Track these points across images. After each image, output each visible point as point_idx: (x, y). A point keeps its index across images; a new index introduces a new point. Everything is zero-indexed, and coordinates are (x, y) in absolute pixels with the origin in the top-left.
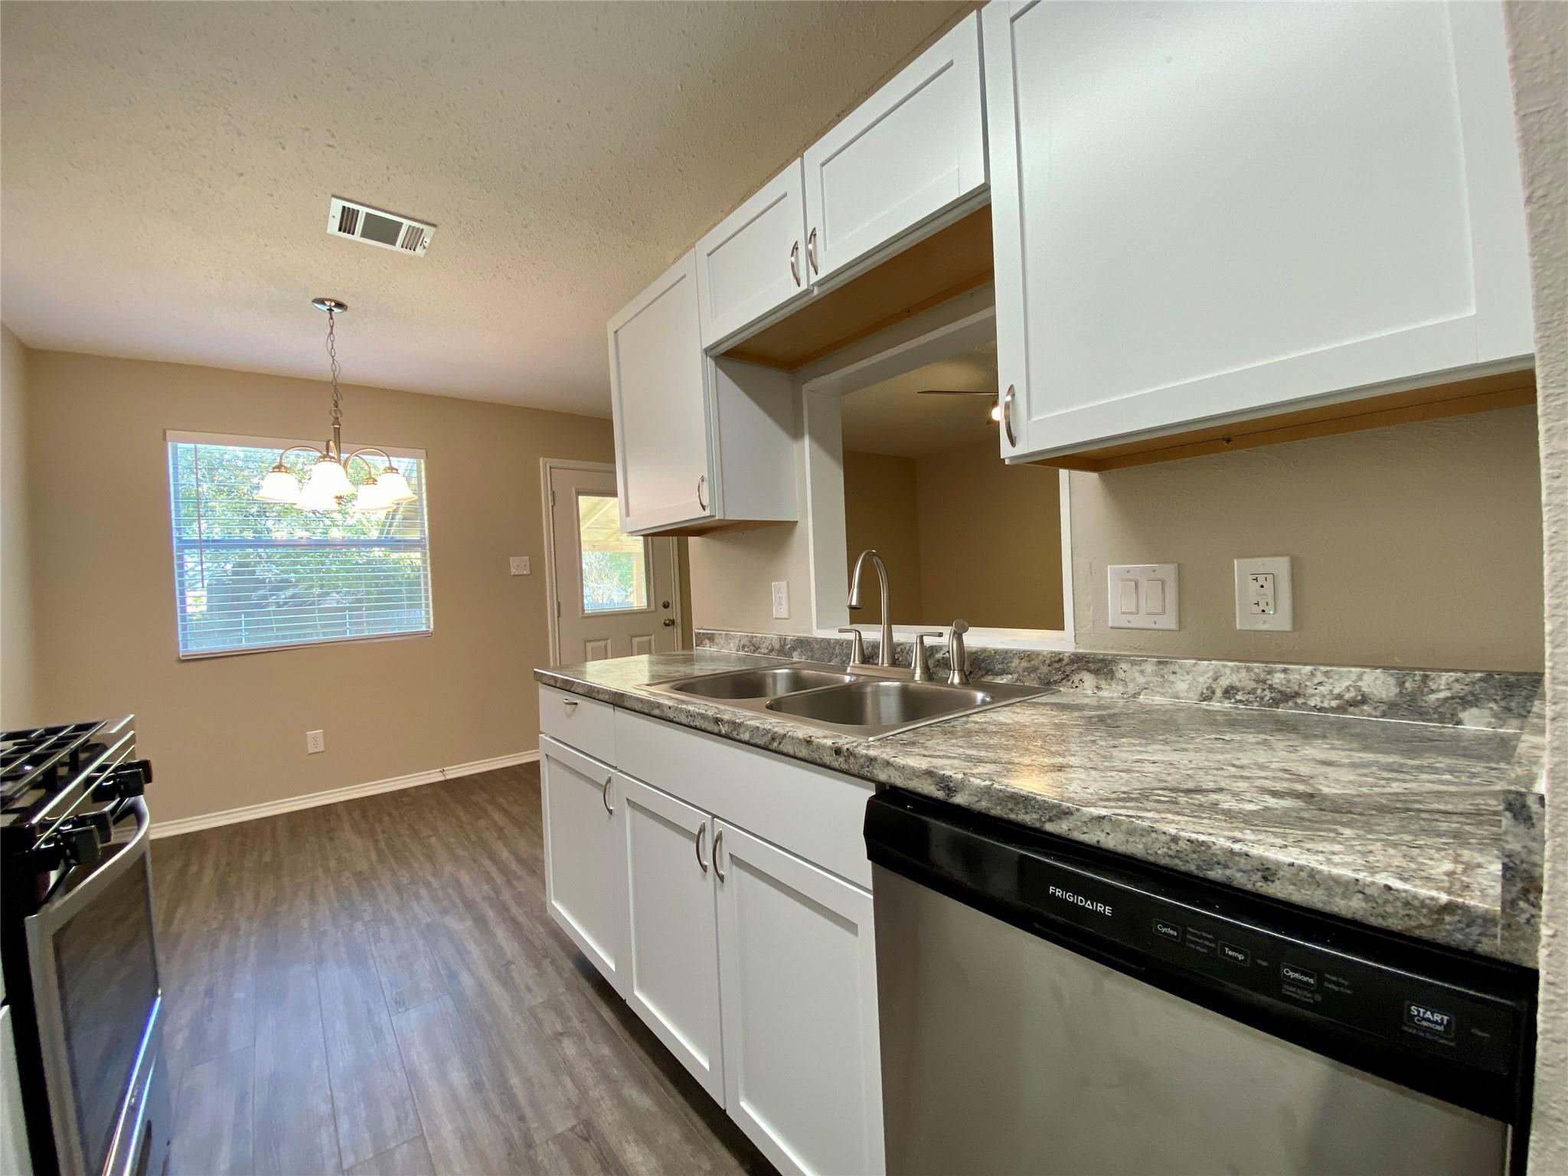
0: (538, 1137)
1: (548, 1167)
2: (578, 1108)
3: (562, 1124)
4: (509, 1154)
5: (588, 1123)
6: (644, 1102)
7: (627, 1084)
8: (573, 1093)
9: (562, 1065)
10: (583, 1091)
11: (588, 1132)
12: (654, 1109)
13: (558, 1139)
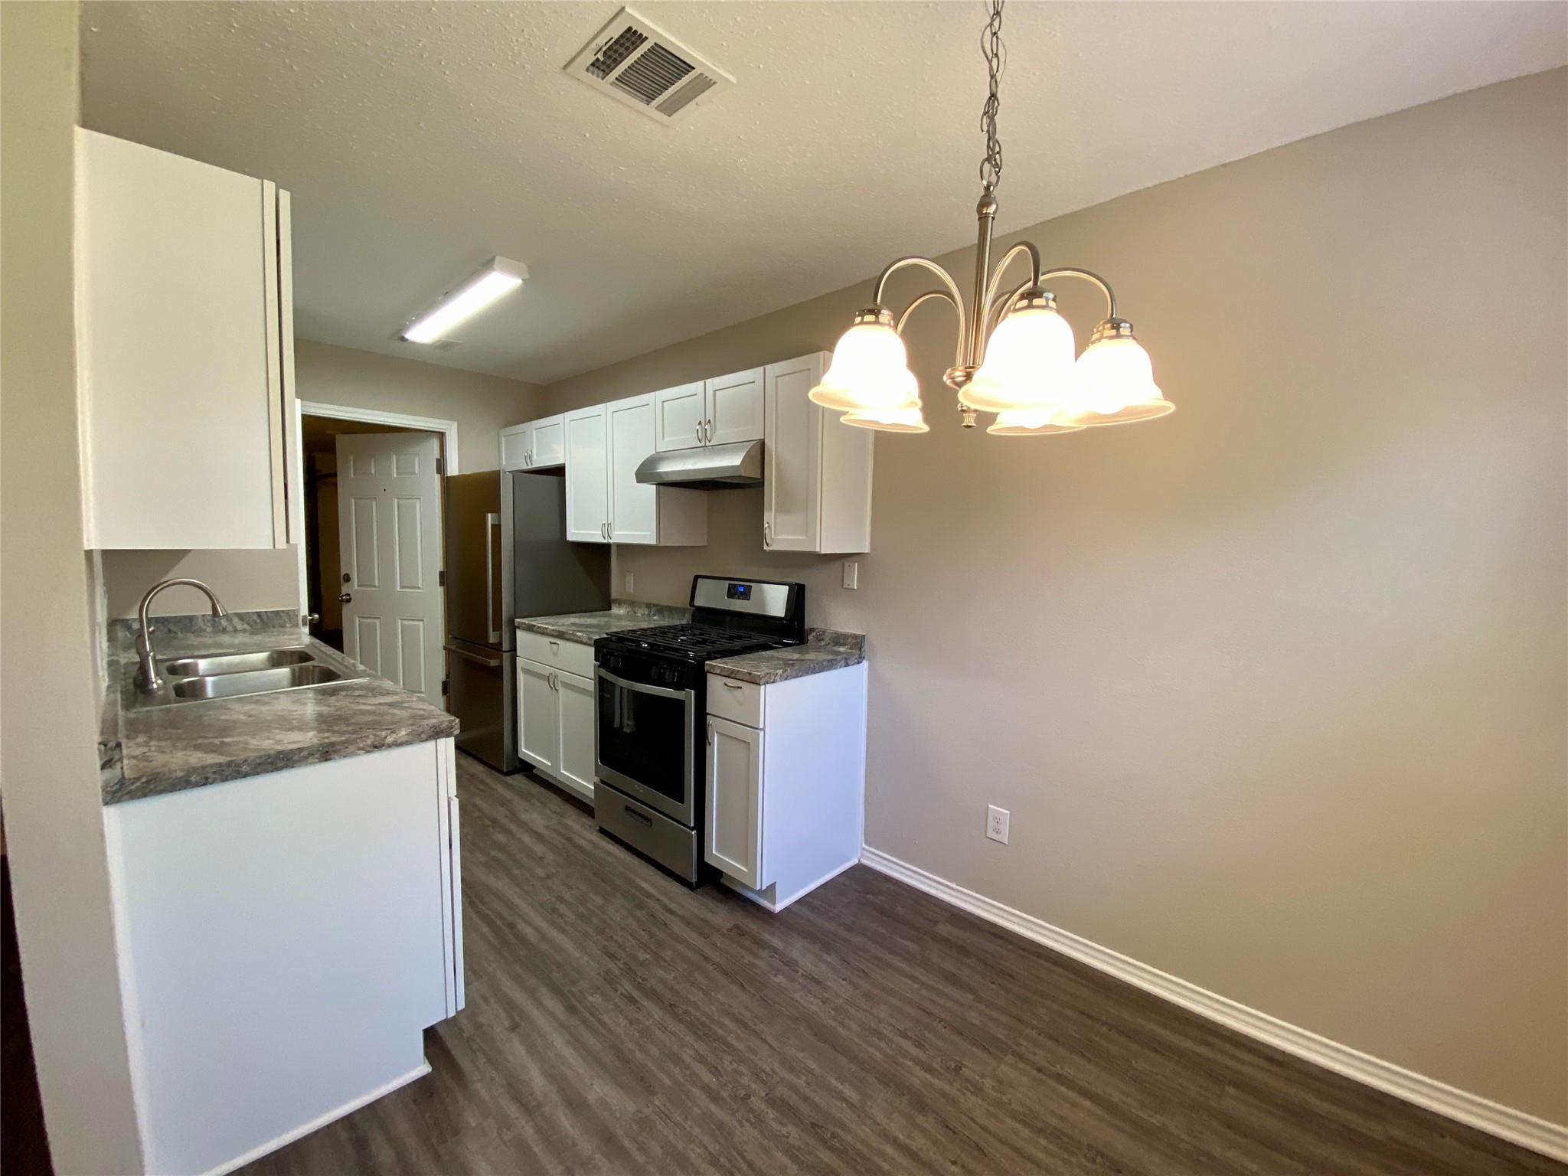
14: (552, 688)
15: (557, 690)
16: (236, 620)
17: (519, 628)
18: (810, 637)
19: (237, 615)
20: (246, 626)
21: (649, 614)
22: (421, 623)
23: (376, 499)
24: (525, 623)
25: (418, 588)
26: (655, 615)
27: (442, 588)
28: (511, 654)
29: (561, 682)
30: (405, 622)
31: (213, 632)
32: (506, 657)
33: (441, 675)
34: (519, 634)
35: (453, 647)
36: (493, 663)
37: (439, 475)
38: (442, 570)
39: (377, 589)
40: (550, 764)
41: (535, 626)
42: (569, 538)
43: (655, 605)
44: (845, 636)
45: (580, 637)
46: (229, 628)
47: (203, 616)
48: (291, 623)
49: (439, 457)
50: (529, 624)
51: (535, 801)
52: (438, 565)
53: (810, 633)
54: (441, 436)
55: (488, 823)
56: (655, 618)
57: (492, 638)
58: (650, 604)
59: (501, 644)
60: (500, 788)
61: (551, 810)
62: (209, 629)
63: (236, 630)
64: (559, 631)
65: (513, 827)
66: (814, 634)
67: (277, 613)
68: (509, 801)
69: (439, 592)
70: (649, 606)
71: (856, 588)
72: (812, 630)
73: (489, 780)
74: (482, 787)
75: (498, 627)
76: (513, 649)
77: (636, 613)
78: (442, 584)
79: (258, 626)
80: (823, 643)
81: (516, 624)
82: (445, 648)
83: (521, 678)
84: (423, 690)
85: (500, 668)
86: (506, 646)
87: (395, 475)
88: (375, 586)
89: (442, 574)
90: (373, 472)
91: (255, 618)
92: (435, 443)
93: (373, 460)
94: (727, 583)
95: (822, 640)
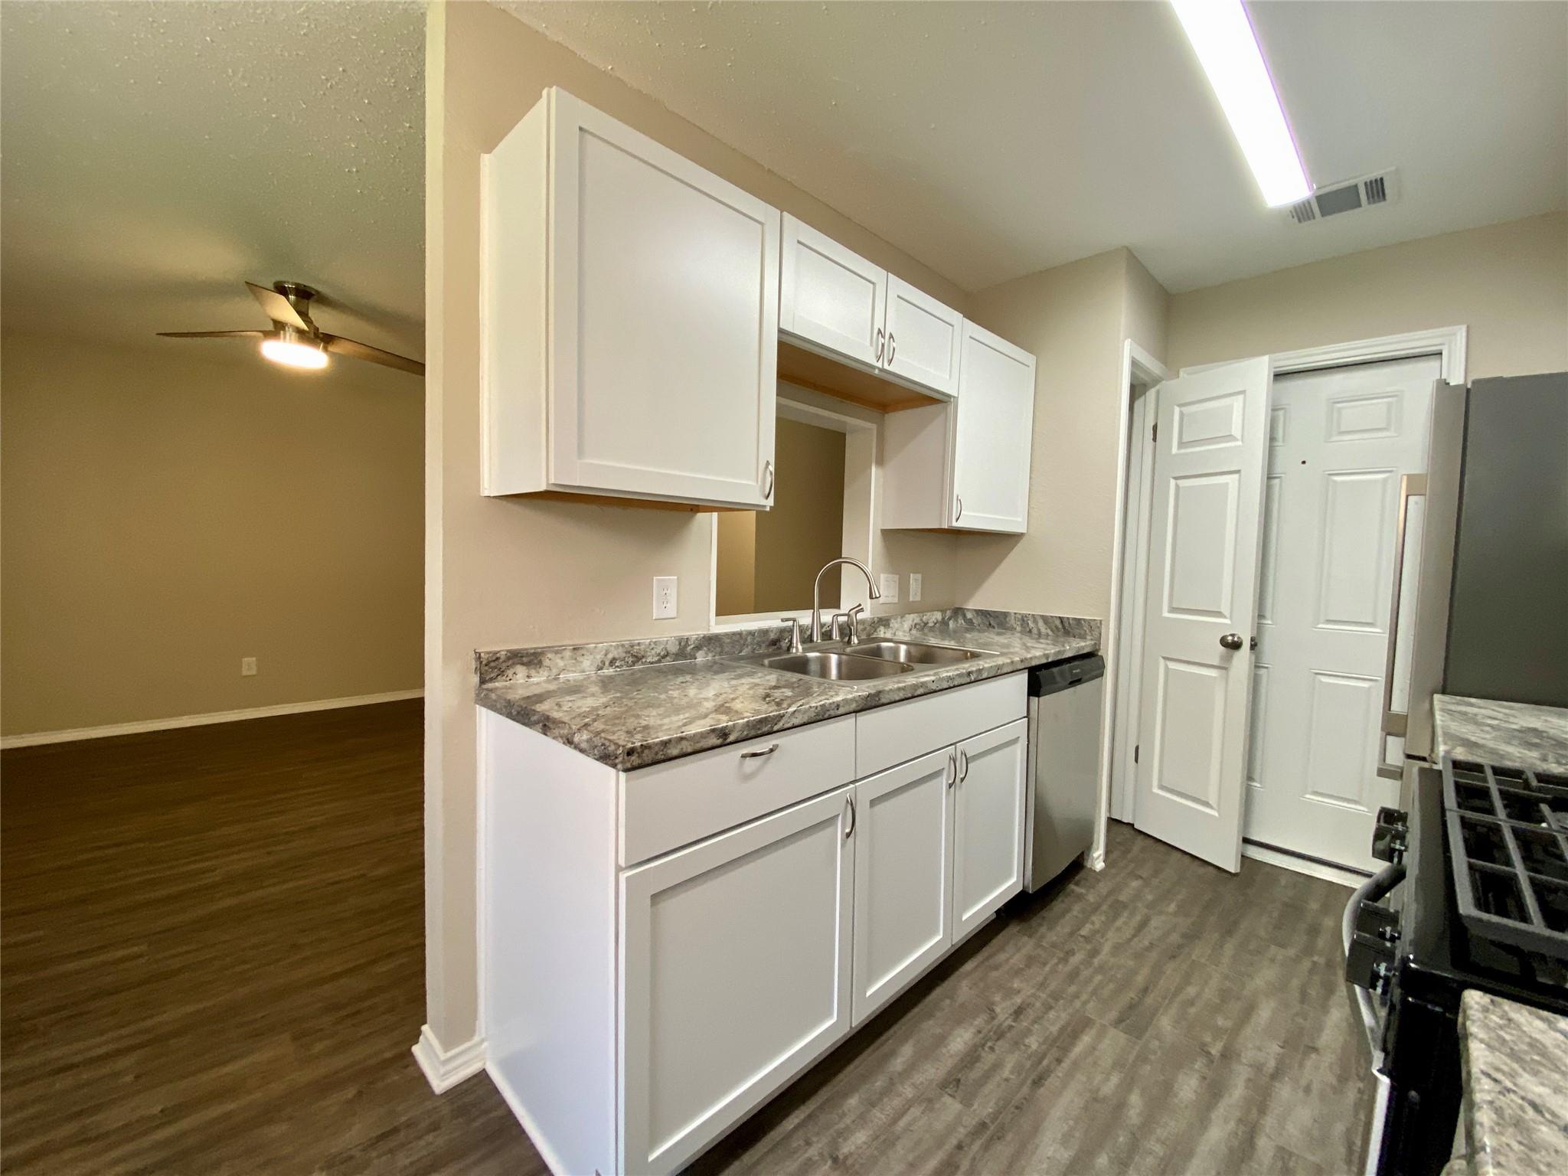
0: (970, 1121)
1: (994, 1101)
2: (930, 1101)
3: (951, 1106)
4: (999, 1139)
5: (943, 1085)
6: (907, 1051)
7: (891, 1069)
8: (915, 1111)
9: (883, 1138)
10: (909, 1105)
11: (950, 1083)
12: (911, 1042)
13: (967, 1102)
16: (1041, 623)
19: (1042, 617)
20: (1049, 631)
31: (1021, 632)
46: (1035, 631)
47: (1015, 613)
48: (1092, 635)
62: (1019, 629)
63: (1040, 634)
67: (1078, 621)
79: (1060, 633)
91: (1058, 622)
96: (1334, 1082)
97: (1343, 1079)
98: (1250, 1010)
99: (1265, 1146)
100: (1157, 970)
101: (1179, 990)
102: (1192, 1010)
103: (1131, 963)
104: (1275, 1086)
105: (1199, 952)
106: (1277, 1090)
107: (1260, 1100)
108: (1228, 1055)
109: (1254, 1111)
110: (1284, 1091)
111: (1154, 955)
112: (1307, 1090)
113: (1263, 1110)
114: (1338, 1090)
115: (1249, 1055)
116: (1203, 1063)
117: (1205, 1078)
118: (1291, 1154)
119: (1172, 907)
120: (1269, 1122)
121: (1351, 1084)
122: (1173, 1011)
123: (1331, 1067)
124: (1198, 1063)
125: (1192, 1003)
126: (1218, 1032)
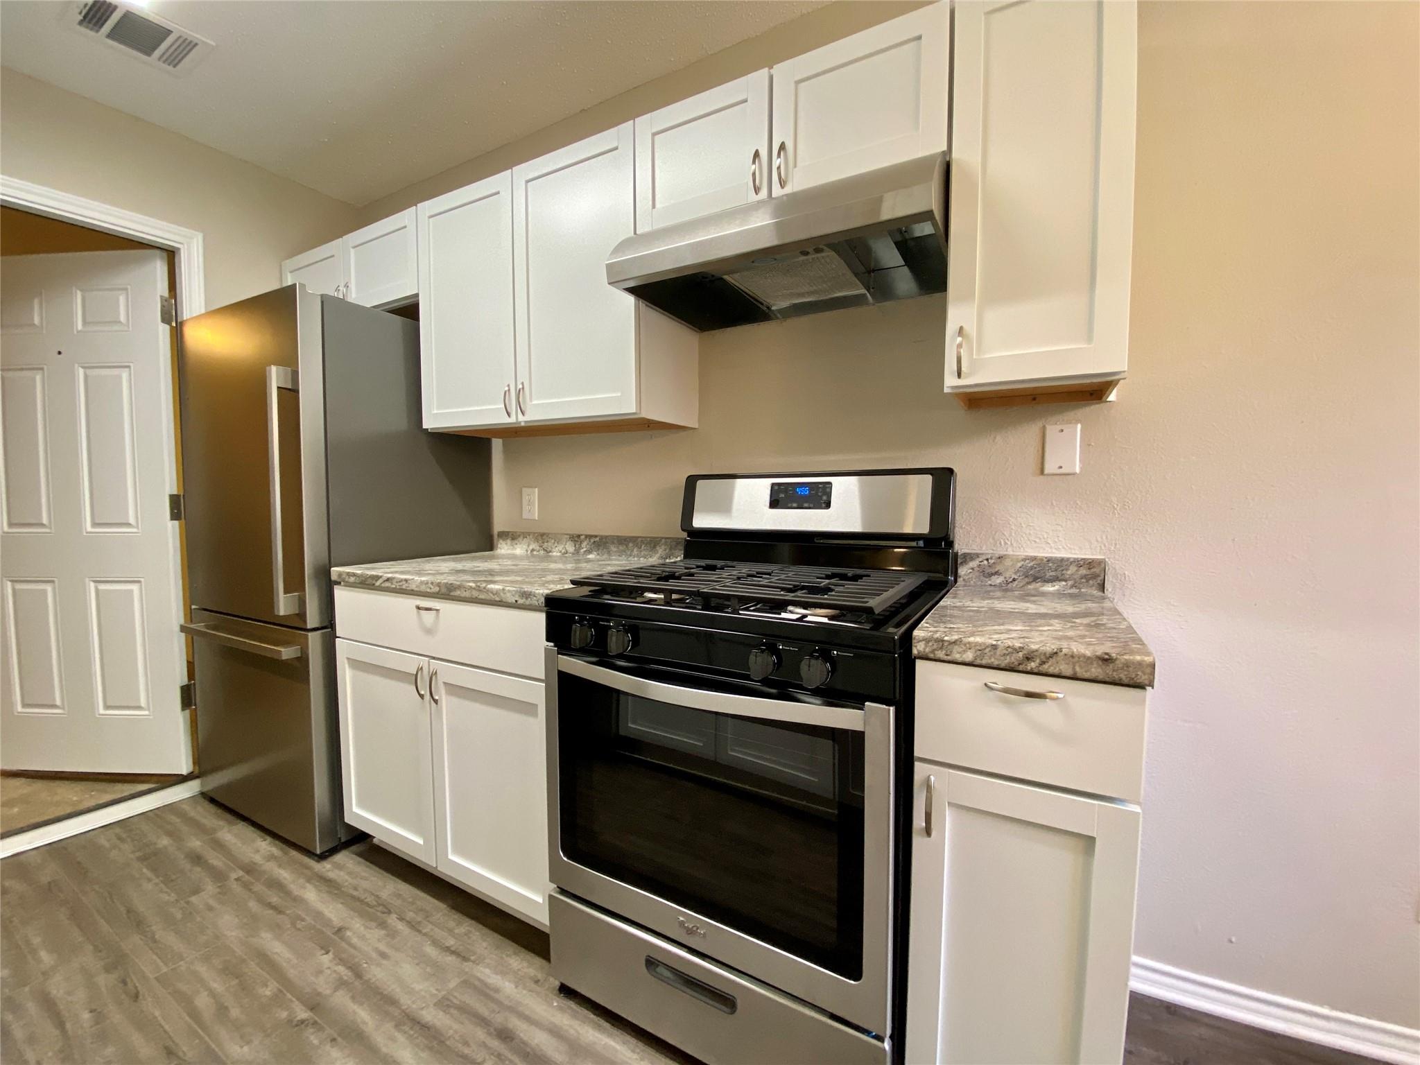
14: (422, 696)
15: (436, 701)
17: (339, 583)
18: (963, 571)
21: (577, 552)
22: (135, 587)
23: (42, 369)
24: (354, 575)
25: (128, 525)
26: (589, 552)
27: (176, 523)
28: (324, 635)
29: (445, 683)
30: (102, 587)
32: (314, 641)
33: (178, 675)
34: (340, 594)
35: (199, 626)
36: (287, 653)
37: (167, 327)
38: (175, 493)
39: (47, 530)
40: (421, 842)
41: (378, 577)
42: (429, 423)
43: (589, 537)
44: (1061, 563)
45: (497, 593)
49: (166, 294)
50: (362, 575)
51: (392, 920)
52: (169, 482)
53: (965, 562)
54: (171, 255)
55: (302, 1014)
56: (591, 556)
57: (284, 605)
58: (579, 536)
59: (302, 615)
60: (311, 895)
61: (435, 943)
64: (439, 585)
65: (363, 1016)
66: (974, 564)
68: (340, 930)
69: (170, 533)
70: (576, 539)
71: (1078, 470)
72: (968, 557)
73: (285, 875)
74: (275, 900)
75: (295, 583)
76: (328, 625)
77: (548, 552)
78: (175, 516)
80: (998, 580)
81: (334, 577)
82: (183, 629)
83: (346, 677)
84: (143, 703)
85: (303, 660)
86: (313, 619)
87: (80, 327)
88: (42, 525)
89: (175, 501)
90: (37, 321)
92: (159, 268)
93: (36, 301)
94: (769, 482)
95: (997, 573)
96: (383, 932)
97: (382, 925)
98: (264, 959)
99: (431, 1015)
100: (144, 1024)
101: (194, 1014)
102: (235, 1012)
103: (110, 1050)
104: (370, 979)
105: (147, 964)
106: (374, 979)
107: (383, 1001)
108: (315, 1004)
109: (391, 1009)
110: (377, 973)
111: (116, 1017)
112: (383, 955)
113: (392, 1001)
114: (392, 934)
115: (323, 985)
116: (313, 1034)
117: (334, 1040)
118: (445, 998)
119: (46, 957)
120: (406, 1001)
121: (390, 921)
122: (223, 1034)
123: (366, 927)
124: (312, 1038)
125: (222, 1010)
126: (277, 998)
